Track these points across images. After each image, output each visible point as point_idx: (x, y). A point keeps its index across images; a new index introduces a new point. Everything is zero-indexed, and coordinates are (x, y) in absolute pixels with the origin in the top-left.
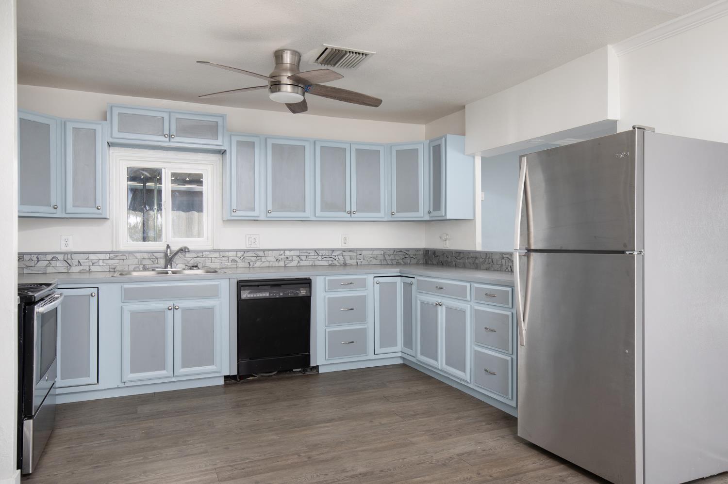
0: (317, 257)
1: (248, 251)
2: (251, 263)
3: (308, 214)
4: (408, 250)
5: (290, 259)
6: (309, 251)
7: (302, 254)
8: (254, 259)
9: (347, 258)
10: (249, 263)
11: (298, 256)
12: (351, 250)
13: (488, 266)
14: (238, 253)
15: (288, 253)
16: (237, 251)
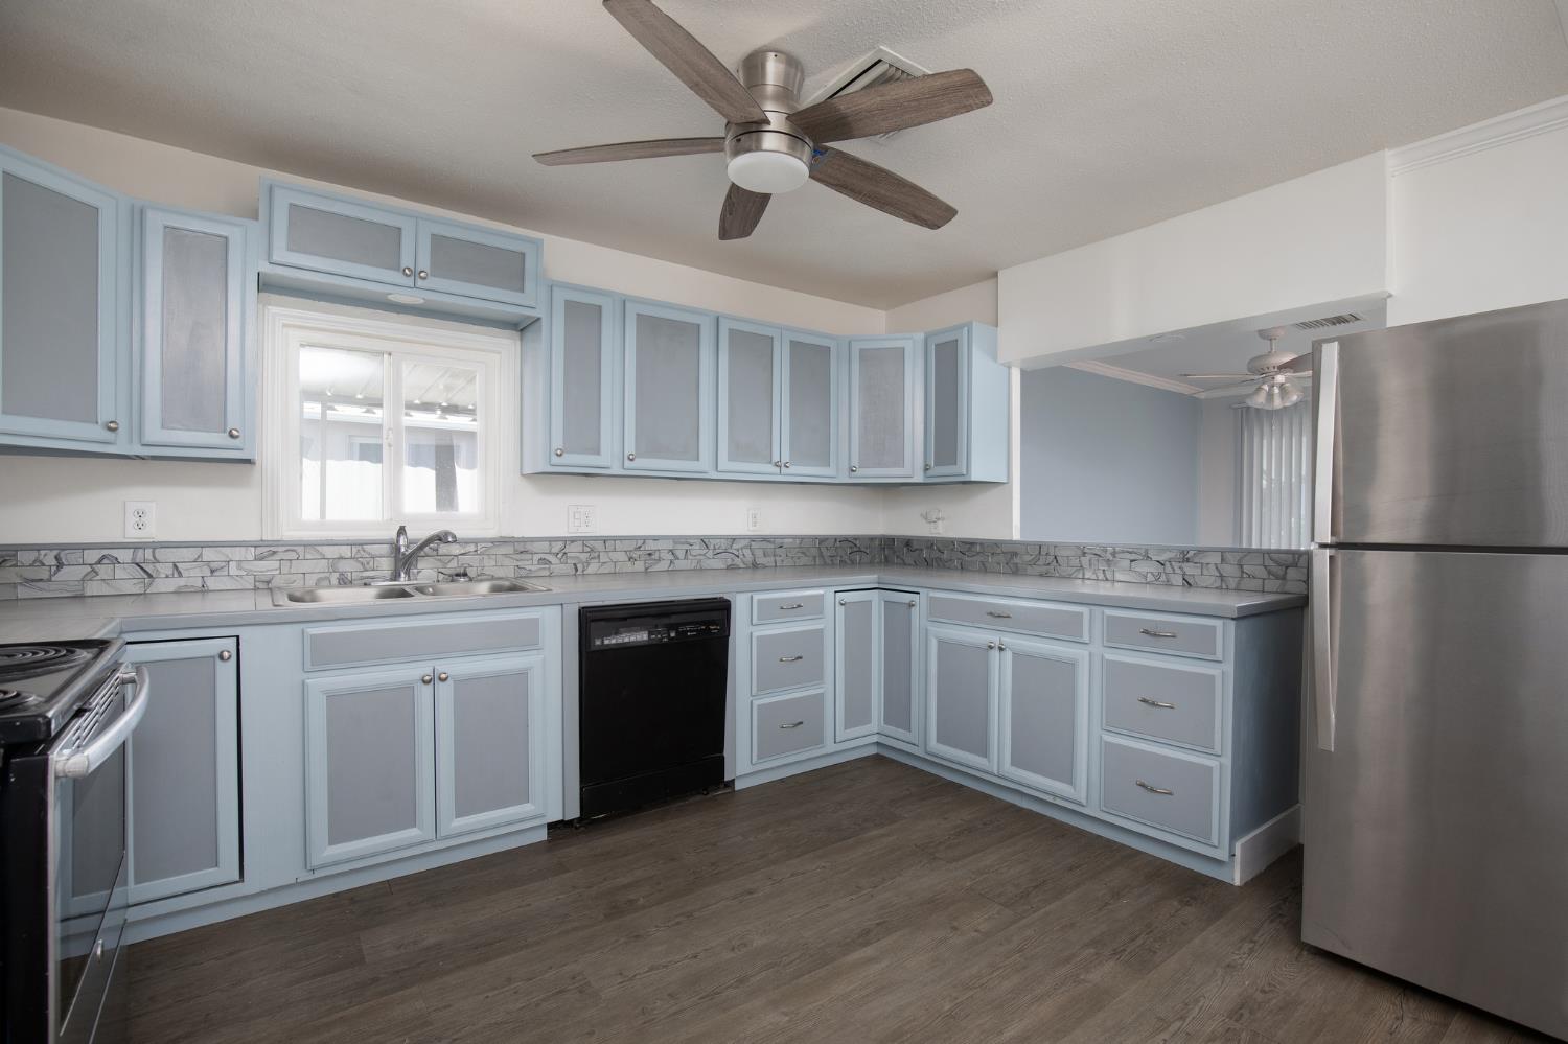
0: (704, 551)
1: (572, 542)
2: (580, 567)
3: (704, 465)
4: (856, 538)
5: (656, 556)
6: (692, 541)
7: (679, 546)
8: (584, 557)
9: (759, 553)
10: (575, 565)
11: (671, 550)
12: (765, 539)
13: (1044, 569)
14: (553, 544)
15: (651, 545)
16: (551, 540)
